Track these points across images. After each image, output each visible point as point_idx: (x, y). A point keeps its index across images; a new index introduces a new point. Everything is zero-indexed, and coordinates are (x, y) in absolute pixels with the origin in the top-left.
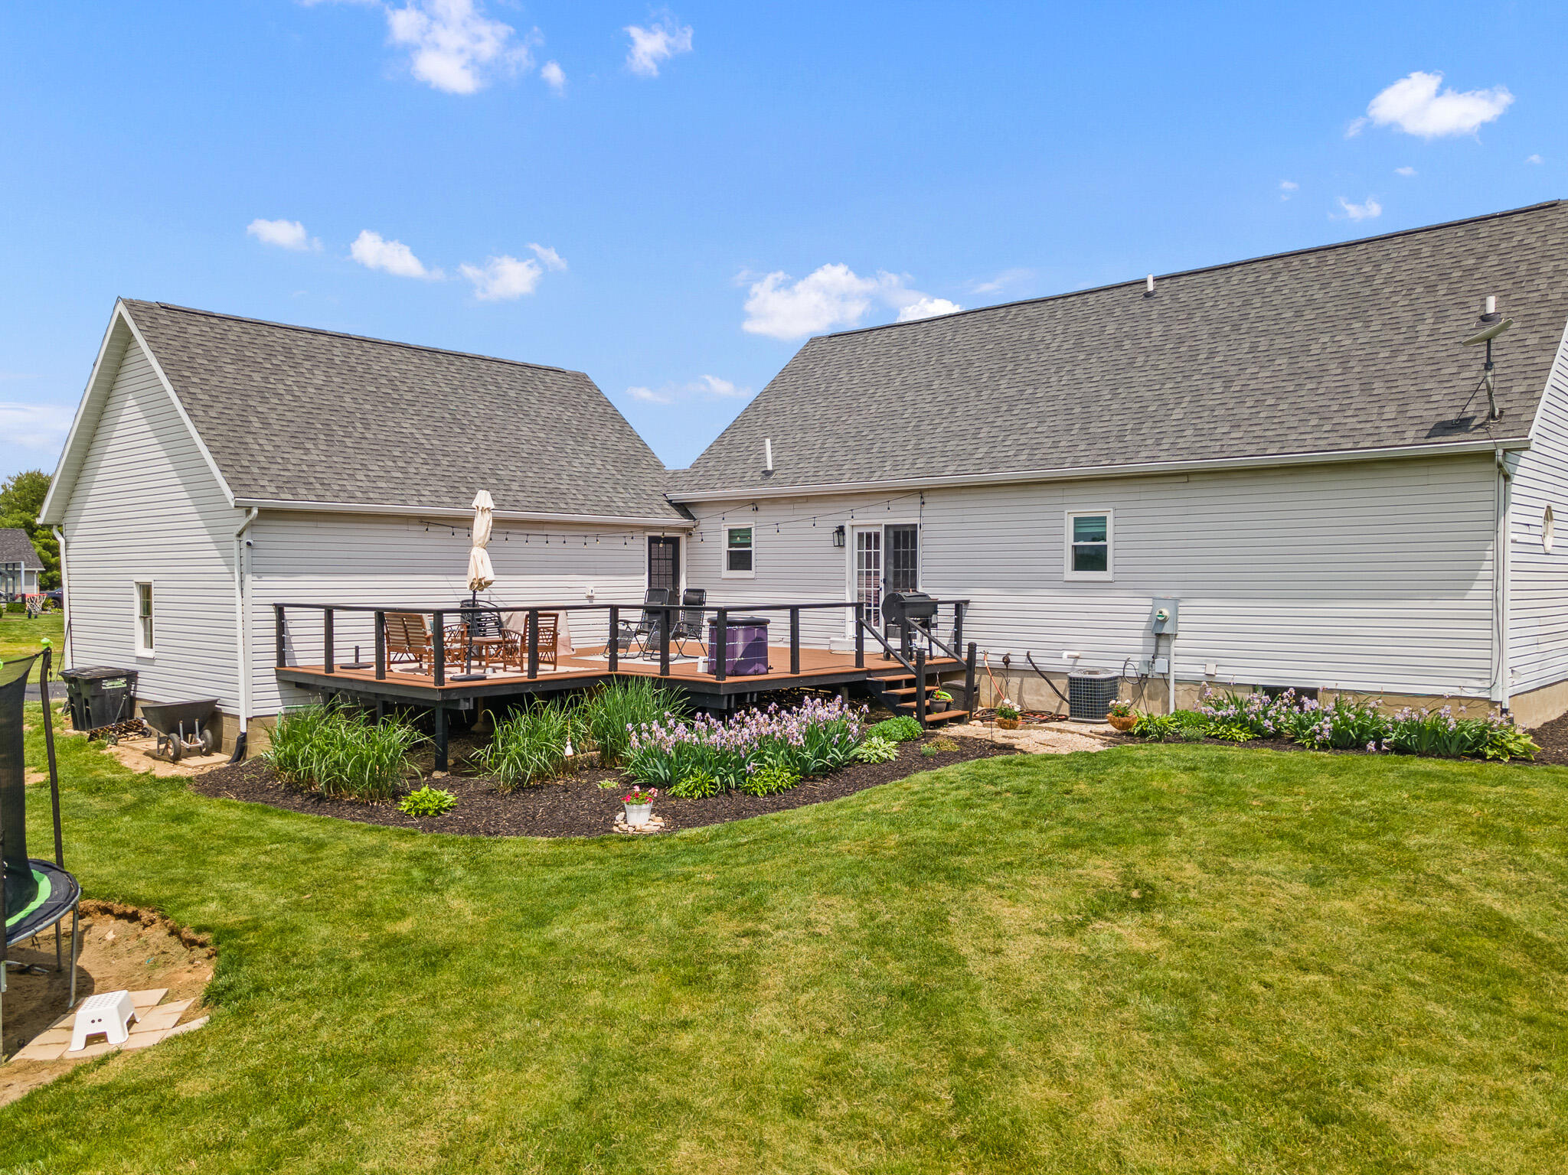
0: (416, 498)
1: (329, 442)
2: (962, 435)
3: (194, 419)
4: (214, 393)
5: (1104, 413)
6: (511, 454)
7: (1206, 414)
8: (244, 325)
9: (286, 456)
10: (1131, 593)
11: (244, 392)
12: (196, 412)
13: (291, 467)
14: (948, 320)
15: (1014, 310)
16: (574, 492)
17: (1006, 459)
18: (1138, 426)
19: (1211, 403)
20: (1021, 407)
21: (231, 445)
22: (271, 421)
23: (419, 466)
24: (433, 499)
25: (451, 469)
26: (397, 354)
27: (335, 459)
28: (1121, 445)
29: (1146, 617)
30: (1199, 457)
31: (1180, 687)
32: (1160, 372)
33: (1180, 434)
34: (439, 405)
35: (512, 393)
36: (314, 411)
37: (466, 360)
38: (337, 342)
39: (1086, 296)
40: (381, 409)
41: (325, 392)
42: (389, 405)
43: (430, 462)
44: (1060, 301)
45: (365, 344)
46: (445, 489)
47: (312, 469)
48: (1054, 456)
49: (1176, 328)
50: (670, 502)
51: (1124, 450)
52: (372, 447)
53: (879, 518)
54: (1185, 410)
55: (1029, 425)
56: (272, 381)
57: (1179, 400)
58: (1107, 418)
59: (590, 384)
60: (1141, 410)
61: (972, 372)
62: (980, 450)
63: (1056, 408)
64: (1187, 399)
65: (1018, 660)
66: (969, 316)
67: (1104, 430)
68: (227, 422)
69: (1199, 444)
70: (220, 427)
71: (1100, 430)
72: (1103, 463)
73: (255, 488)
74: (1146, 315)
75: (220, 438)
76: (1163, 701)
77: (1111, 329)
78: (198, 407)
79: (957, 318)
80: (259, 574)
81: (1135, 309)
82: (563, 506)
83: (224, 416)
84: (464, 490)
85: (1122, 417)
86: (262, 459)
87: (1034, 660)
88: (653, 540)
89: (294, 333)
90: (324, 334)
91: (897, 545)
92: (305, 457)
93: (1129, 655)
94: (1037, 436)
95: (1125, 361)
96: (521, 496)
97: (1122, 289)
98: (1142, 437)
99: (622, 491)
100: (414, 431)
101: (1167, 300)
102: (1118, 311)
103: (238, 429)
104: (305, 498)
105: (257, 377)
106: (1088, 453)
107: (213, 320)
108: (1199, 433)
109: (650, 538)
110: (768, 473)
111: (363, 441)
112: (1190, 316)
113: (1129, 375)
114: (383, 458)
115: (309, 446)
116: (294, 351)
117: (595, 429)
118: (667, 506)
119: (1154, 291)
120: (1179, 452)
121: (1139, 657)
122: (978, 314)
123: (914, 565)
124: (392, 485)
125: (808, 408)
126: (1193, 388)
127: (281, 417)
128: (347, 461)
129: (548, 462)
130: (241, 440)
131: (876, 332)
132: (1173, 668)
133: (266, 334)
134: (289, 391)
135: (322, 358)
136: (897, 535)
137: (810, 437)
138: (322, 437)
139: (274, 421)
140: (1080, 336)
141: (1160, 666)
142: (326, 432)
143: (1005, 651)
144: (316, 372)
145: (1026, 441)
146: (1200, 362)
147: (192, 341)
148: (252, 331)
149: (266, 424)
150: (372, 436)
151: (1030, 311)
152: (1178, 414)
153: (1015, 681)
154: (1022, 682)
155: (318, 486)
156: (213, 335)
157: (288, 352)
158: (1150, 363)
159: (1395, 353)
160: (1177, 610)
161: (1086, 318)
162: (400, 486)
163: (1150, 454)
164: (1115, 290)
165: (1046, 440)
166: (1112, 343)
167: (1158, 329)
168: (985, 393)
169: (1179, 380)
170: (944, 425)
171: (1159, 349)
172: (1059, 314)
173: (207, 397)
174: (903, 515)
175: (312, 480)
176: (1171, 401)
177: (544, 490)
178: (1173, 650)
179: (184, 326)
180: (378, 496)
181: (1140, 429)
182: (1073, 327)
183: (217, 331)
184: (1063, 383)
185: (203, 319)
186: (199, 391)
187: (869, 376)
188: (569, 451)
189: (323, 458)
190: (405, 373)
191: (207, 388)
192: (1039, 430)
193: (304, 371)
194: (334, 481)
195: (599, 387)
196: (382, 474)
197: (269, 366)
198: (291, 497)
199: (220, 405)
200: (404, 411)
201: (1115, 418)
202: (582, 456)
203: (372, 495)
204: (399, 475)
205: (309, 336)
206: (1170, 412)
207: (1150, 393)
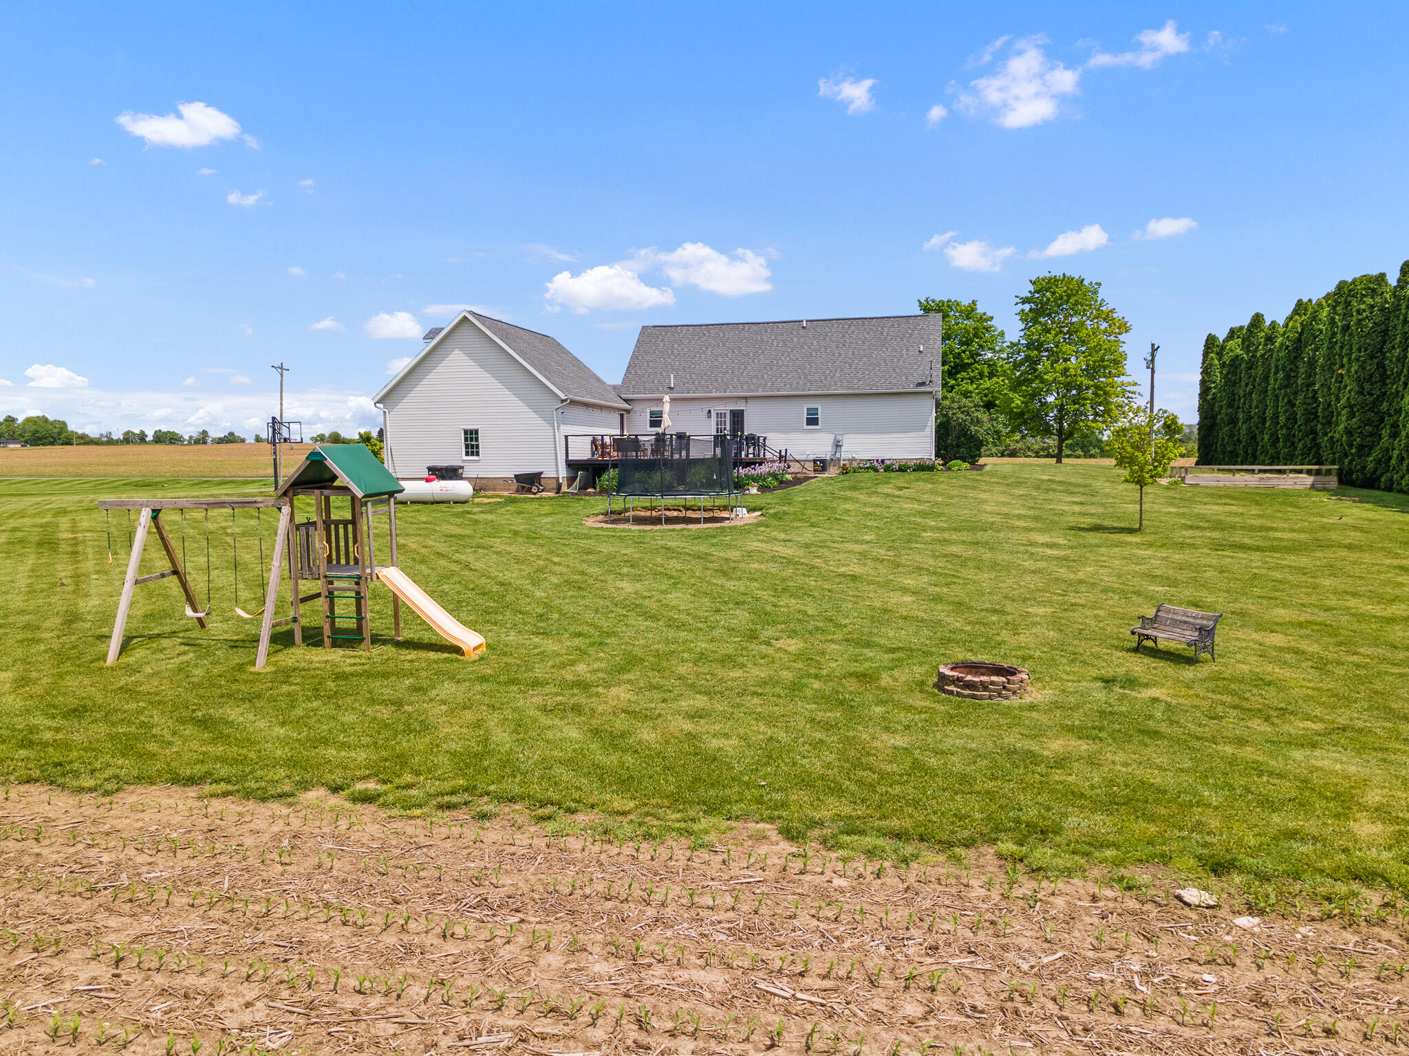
2: (756, 377)
5: (810, 373)
10: (827, 433)
17: (781, 387)
20: (775, 368)
28: (823, 384)
29: (832, 440)
31: (844, 462)
32: (824, 359)
33: (842, 382)
48: (800, 387)
49: (822, 343)
50: (620, 398)
51: (825, 386)
53: (725, 407)
54: (840, 374)
55: (783, 375)
57: (836, 370)
58: (813, 375)
60: (824, 372)
61: (744, 352)
62: (768, 384)
63: (790, 369)
64: (839, 370)
71: (812, 379)
72: (820, 390)
74: (807, 336)
77: (796, 340)
81: (801, 332)
85: (818, 375)
91: (734, 416)
93: (828, 452)
95: (808, 354)
98: (829, 382)
101: (812, 331)
102: (795, 333)
106: (812, 387)
108: (848, 381)
110: (670, 388)
112: (825, 339)
113: (812, 359)
119: (806, 327)
121: (831, 452)
123: (743, 423)
125: (669, 360)
126: (839, 366)
132: (842, 456)
136: (734, 413)
137: (681, 374)
140: (784, 341)
141: (838, 455)
145: (786, 381)
146: (837, 357)
151: (754, 328)
158: (818, 355)
159: (899, 360)
160: (842, 438)
161: (782, 334)
163: (835, 388)
165: (793, 381)
166: (799, 346)
167: (815, 342)
168: (756, 361)
169: (832, 362)
170: (745, 373)
171: (819, 350)
172: (769, 331)
174: (739, 406)
178: (841, 450)
181: (827, 379)
182: (779, 337)
184: (787, 360)
187: (691, 348)
192: (788, 377)
206: (835, 374)
207: (824, 367)
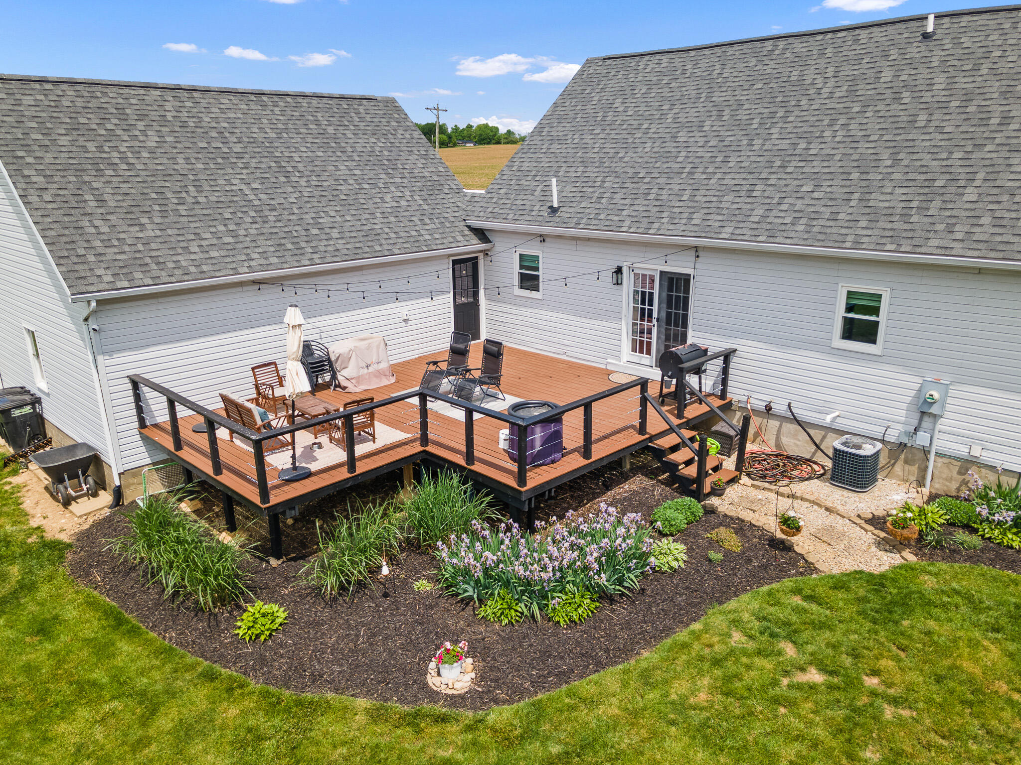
0: (246, 264)
1: (164, 213)
2: (735, 190)
3: (28, 206)
4: (48, 173)
5: (886, 183)
6: (331, 198)
7: (1005, 198)
8: (78, 87)
9: (122, 236)
10: (900, 369)
11: (79, 167)
12: (30, 198)
13: (127, 248)
14: (716, 50)
15: (782, 44)
16: (387, 230)
17: (783, 227)
18: (924, 205)
19: (1009, 184)
20: (794, 164)
21: (66, 232)
22: (106, 197)
23: (248, 226)
24: (263, 261)
25: (278, 224)
26: (225, 100)
27: (169, 232)
28: (907, 226)
29: (913, 393)
30: (1001, 255)
31: (939, 460)
32: (946, 136)
33: (975, 221)
34: (266, 154)
35: (331, 130)
36: (149, 179)
37: (289, 99)
38: (169, 96)
39: (857, 32)
40: (212, 166)
41: (158, 155)
42: (220, 160)
43: (259, 220)
44: (829, 36)
45: (195, 95)
46: (272, 249)
47: (147, 247)
48: (833, 230)
49: (962, 82)
50: (469, 227)
51: (910, 234)
52: (205, 212)
53: (654, 266)
54: (980, 191)
55: (804, 188)
56: (107, 149)
57: (971, 176)
58: (889, 190)
59: (399, 109)
60: (927, 184)
61: (742, 115)
62: (756, 212)
63: (832, 170)
64: (981, 175)
65: (779, 407)
66: (736, 47)
67: (886, 204)
68: (62, 205)
69: (999, 239)
70: (55, 212)
71: (881, 205)
72: (888, 247)
73: (90, 280)
74: (926, 61)
75: (56, 225)
76: (919, 468)
77: (887, 75)
78: (32, 192)
79: (724, 48)
80: (110, 353)
81: (913, 52)
82: (378, 248)
83: (59, 198)
84: (290, 246)
85: (905, 190)
86: (99, 244)
87: (794, 410)
88: (455, 262)
89: (126, 91)
90: (155, 87)
91: (670, 289)
92: (140, 235)
93: (890, 424)
94: (813, 202)
95: (905, 118)
96: (340, 244)
97: (898, 26)
98: (930, 220)
99: (428, 221)
100: (243, 187)
101: (948, 43)
102: (894, 54)
103: (73, 211)
104: (141, 283)
105: (91, 146)
106: (869, 232)
107: (48, 86)
108: (998, 223)
109: (453, 261)
110: (553, 210)
111: (196, 206)
112: (976, 68)
113: (910, 137)
114: (214, 223)
115: (144, 220)
116: (128, 111)
117: (404, 155)
118: (467, 232)
119: (934, 33)
120: (975, 246)
121: (900, 427)
122: (746, 46)
123: (686, 308)
124: (223, 253)
125: (588, 138)
126: (988, 162)
127: (117, 191)
128: (181, 232)
129: (363, 201)
130: (76, 224)
131: (647, 58)
132: (936, 442)
133: (99, 94)
134: (124, 159)
135: (154, 115)
136: (671, 280)
137: (591, 172)
138: (157, 208)
139: (110, 197)
140: (853, 81)
141: (922, 439)
142: (161, 202)
143: (768, 398)
144: (149, 133)
145: (803, 208)
146: (993, 128)
147: (26, 113)
148: (86, 94)
149: (101, 202)
150: (204, 200)
151: (798, 46)
152: (971, 194)
153: (774, 424)
154: (781, 426)
155: (154, 266)
156: (47, 103)
157: (122, 115)
158: (934, 124)
160: (947, 392)
161: (859, 60)
162: (231, 253)
163: (942, 243)
164: (889, 27)
165: (823, 209)
166: (888, 94)
167: (940, 81)
168: (757, 142)
169: (969, 149)
170: (718, 176)
171: (943, 106)
172: (829, 52)
173: (41, 179)
174: (679, 266)
175: (148, 260)
176: (962, 176)
177: (361, 234)
178: (939, 427)
179: (18, 97)
180: (210, 268)
181: (928, 209)
182: (846, 70)
183: (51, 98)
184: (837, 139)
185: (37, 86)
186: (34, 172)
187: (643, 108)
188: (382, 186)
189: (158, 233)
190: (232, 122)
191: (42, 167)
192: (816, 195)
193: (137, 133)
194: (169, 258)
195: (407, 112)
196: (215, 241)
197: (103, 132)
198: (126, 284)
199: (55, 186)
200: (233, 165)
201: (897, 190)
202: (393, 189)
203: (205, 268)
204: (230, 240)
205: (142, 91)
206: (961, 191)
207: (936, 163)
